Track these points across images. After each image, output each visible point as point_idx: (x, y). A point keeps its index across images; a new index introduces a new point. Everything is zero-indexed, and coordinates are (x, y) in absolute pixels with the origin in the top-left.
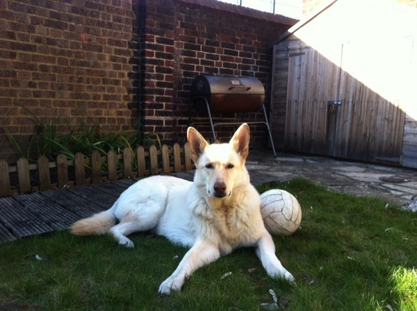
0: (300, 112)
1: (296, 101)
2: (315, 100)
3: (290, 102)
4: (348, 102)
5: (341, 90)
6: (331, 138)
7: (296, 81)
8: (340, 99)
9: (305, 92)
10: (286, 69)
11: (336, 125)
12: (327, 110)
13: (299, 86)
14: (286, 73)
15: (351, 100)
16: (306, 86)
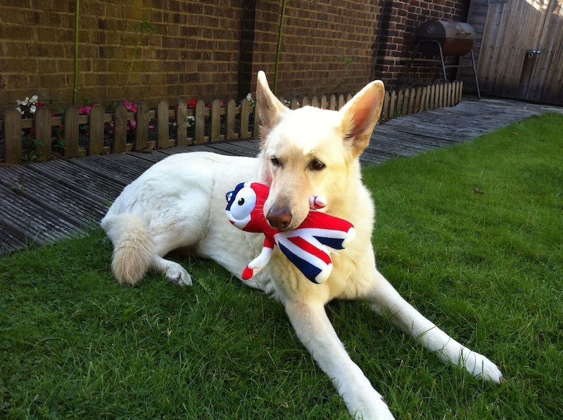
0: (495, 57)
1: (491, 47)
2: (513, 47)
3: (484, 47)
4: (548, 52)
5: (542, 40)
6: (525, 84)
7: (494, 27)
8: (540, 49)
9: (503, 39)
10: (485, 15)
11: (532, 72)
12: (524, 57)
13: (497, 32)
14: (484, 18)
15: (550, 50)
16: (504, 34)
